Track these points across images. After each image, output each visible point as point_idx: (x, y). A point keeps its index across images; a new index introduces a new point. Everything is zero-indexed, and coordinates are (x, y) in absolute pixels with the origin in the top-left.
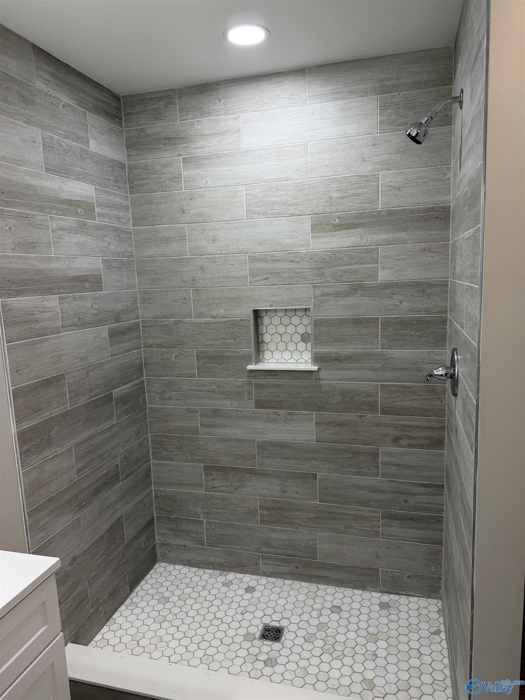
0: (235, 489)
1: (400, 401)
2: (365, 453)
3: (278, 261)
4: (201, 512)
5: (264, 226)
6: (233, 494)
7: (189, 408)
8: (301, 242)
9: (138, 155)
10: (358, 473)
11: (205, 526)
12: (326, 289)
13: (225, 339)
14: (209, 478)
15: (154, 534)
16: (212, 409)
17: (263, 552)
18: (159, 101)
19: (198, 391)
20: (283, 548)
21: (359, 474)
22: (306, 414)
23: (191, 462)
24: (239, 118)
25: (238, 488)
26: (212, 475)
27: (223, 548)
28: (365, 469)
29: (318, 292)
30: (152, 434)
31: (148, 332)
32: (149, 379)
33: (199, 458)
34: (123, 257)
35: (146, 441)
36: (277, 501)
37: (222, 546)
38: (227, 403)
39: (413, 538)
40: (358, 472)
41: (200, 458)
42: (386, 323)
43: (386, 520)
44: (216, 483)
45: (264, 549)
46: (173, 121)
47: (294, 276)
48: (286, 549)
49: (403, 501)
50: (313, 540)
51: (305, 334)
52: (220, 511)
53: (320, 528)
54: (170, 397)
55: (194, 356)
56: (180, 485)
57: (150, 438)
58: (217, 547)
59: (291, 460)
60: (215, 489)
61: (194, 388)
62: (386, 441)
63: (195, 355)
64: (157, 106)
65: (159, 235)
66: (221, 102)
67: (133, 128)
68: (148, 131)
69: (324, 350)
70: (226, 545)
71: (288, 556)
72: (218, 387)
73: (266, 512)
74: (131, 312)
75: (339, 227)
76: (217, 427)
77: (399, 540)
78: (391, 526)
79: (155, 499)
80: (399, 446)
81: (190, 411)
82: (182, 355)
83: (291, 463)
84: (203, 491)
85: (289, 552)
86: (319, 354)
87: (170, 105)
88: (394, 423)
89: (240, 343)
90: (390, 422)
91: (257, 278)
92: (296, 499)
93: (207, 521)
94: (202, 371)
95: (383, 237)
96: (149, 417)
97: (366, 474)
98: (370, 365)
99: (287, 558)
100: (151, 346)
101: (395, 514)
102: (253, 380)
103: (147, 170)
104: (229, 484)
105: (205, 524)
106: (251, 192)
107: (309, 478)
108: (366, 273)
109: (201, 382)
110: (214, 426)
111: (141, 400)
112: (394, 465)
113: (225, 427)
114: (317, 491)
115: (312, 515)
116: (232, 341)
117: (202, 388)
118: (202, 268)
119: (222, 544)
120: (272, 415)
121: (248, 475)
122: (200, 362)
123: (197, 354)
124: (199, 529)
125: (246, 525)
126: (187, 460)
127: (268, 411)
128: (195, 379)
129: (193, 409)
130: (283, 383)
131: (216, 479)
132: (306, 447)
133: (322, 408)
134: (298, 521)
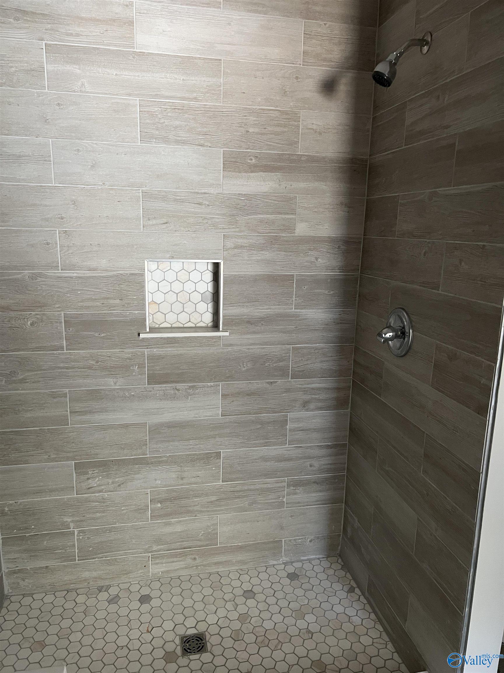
0: (119, 486)
1: (311, 363)
2: (274, 421)
3: (182, 201)
4: (70, 521)
5: (164, 155)
6: (116, 491)
7: (53, 392)
8: (211, 182)
10: (265, 444)
11: (76, 537)
12: (239, 241)
13: (108, 298)
14: (82, 477)
16: (87, 390)
17: (154, 551)
21: (266, 445)
22: (212, 386)
23: (56, 461)
25: (123, 484)
27: (101, 558)
28: (273, 439)
29: (229, 244)
33: (68, 455)
36: (173, 491)
37: (101, 555)
38: (111, 381)
39: (314, 501)
40: (266, 443)
41: (70, 455)
42: (301, 281)
43: (292, 488)
44: (93, 483)
45: (155, 548)
47: (202, 221)
48: (182, 542)
49: (308, 465)
50: (213, 525)
51: (207, 293)
52: (98, 515)
54: (23, 379)
55: (61, 323)
58: (94, 558)
59: (191, 441)
60: (91, 490)
61: (62, 365)
62: (295, 407)
63: (63, 321)
65: (5, 149)
71: (184, 548)
72: (97, 362)
73: (159, 505)
76: (94, 412)
77: (303, 506)
78: (295, 494)
80: (307, 410)
81: (54, 395)
82: (42, 321)
83: (191, 445)
84: (74, 495)
85: (186, 544)
86: (229, 316)
88: (303, 387)
89: (128, 304)
90: (300, 386)
91: (154, 222)
92: (195, 483)
93: (80, 531)
94: (74, 342)
95: (302, 185)
97: (275, 444)
98: (283, 327)
99: (182, 551)
101: (300, 480)
102: (146, 350)
104: (110, 481)
105: (76, 534)
107: (212, 458)
108: (284, 225)
109: (72, 357)
110: (90, 412)
112: (302, 430)
113: (106, 411)
114: (220, 471)
115: (214, 498)
116: (117, 301)
117: (73, 364)
118: (74, 202)
119: (99, 554)
120: (169, 391)
121: (137, 466)
122: (71, 329)
123: (66, 319)
124: (68, 542)
125: (132, 525)
126: (50, 460)
127: (165, 387)
128: (63, 353)
129: (60, 393)
130: (184, 351)
131: (92, 478)
132: (210, 424)
133: (231, 378)
134: (196, 508)
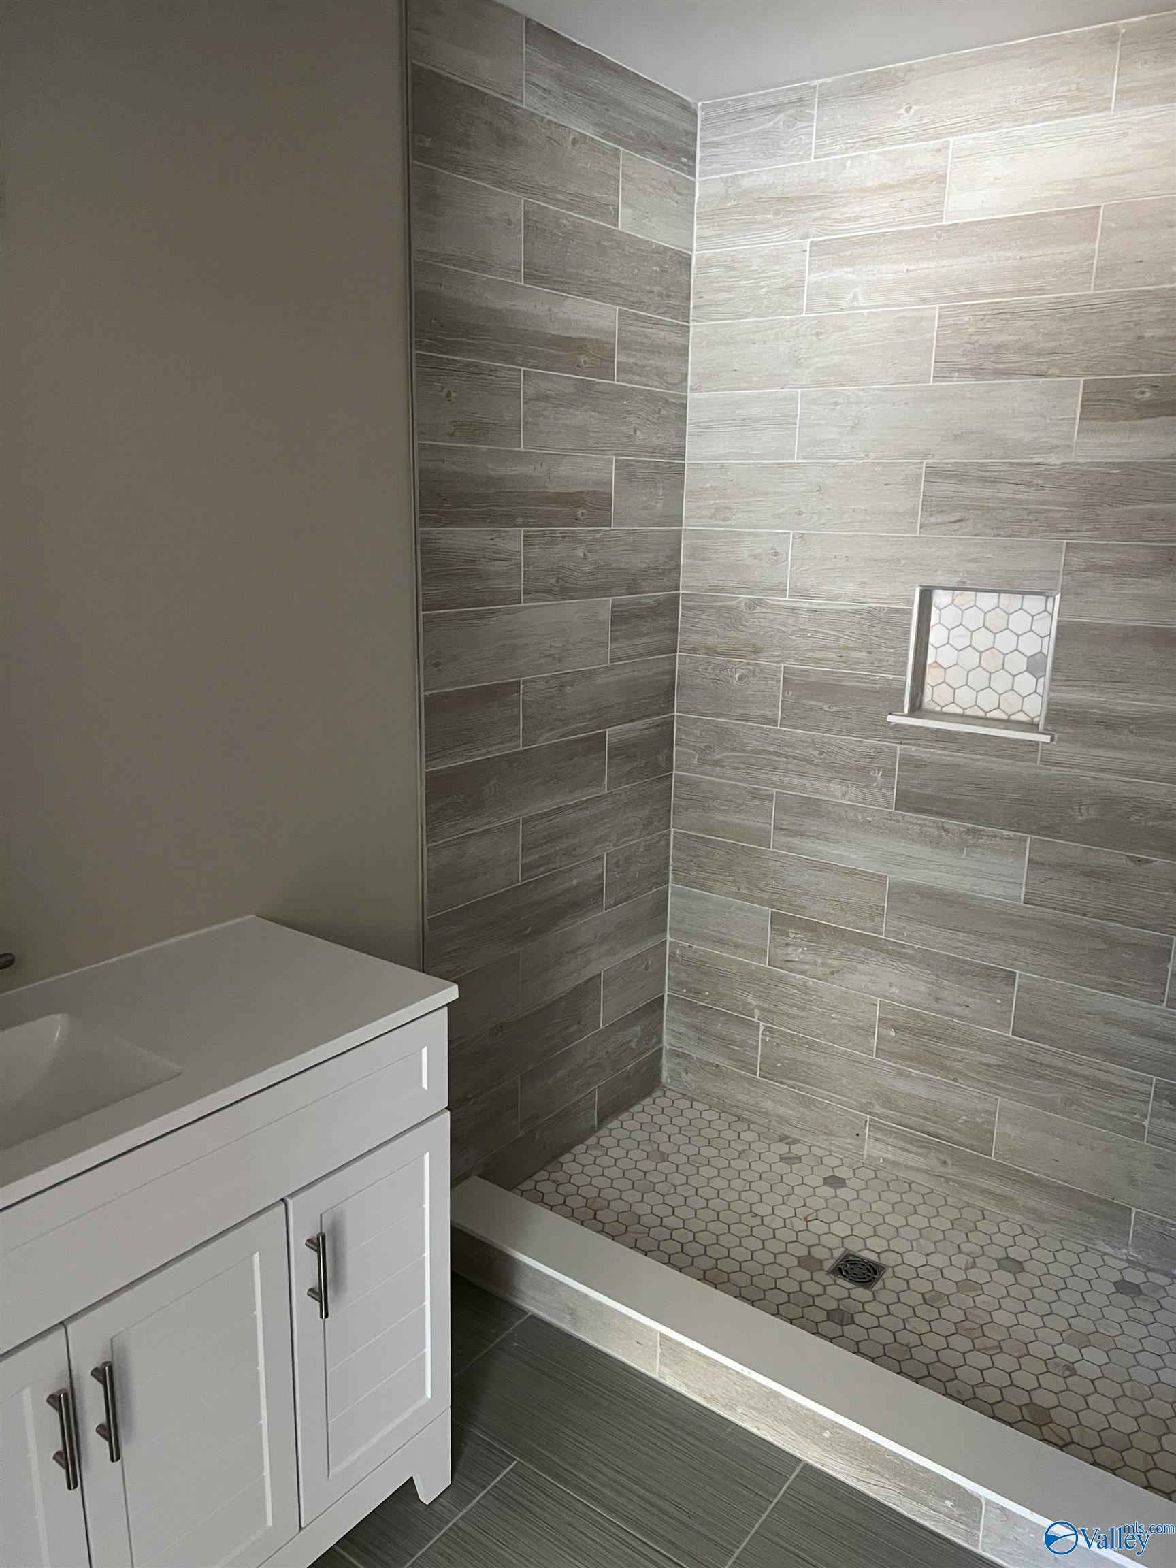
0: (832, 973)
2: (1139, 946)
3: (994, 481)
4: (756, 1006)
5: (971, 399)
6: (826, 981)
7: (755, 789)
8: (1054, 442)
9: (719, 235)
10: (1113, 988)
11: (761, 1035)
12: (1097, 554)
13: (849, 648)
14: (781, 940)
15: (661, 1030)
16: (802, 797)
17: (876, 1114)
18: (778, 112)
19: (778, 755)
20: (919, 1117)
21: (1116, 989)
22: (1011, 839)
23: (747, 901)
24: (947, 147)
25: (837, 972)
26: (787, 935)
27: (792, 1086)
28: (1131, 982)
29: (1076, 561)
30: (677, 830)
31: (693, 619)
32: (683, 717)
33: (764, 896)
34: (662, 458)
35: (662, 843)
36: (919, 1016)
37: (791, 1082)
38: (837, 789)
40: (1116, 985)
41: (766, 896)
43: (1166, 1103)
44: (795, 954)
45: (877, 1109)
46: (802, 159)
47: (1026, 517)
48: (925, 1119)
50: (986, 1111)
51: (1038, 657)
52: (796, 1011)
53: (1003, 1088)
54: (720, 761)
55: (778, 681)
56: (721, 942)
57: (672, 837)
58: (781, 1083)
59: (961, 934)
60: (789, 965)
61: (771, 748)
63: (782, 679)
64: (770, 124)
65: (738, 412)
66: (912, 112)
67: (716, 177)
68: (746, 183)
69: (1075, 696)
70: (800, 1084)
71: (928, 1134)
72: (821, 753)
73: (893, 1034)
74: (661, 574)
75: (1150, 409)
76: (808, 836)
79: (669, 960)
81: (756, 795)
82: (754, 675)
83: (960, 941)
84: (765, 964)
85: (932, 1128)
86: (1060, 704)
87: (799, 123)
89: (881, 660)
91: (940, 519)
92: (960, 1017)
93: (767, 1027)
94: (793, 715)
96: (676, 796)
97: (1133, 994)
99: (925, 1138)
100: (695, 650)
102: (899, 746)
103: (734, 269)
104: (819, 960)
105: (761, 1030)
106: (951, 321)
107: (996, 980)
109: (787, 738)
110: (803, 834)
111: (661, 759)
113: (826, 839)
114: (1011, 1011)
115: (992, 1060)
116: (863, 655)
117: (787, 749)
118: (820, 489)
119: (790, 1078)
120: (930, 829)
121: (863, 949)
122: (791, 693)
123: (786, 676)
124: (749, 1039)
125: (845, 1052)
126: (737, 895)
127: (924, 820)
128: (775, 730)
129: (763, 792)
130: (967, 761)
131: (794, 945)
132: (1000, 911)
133: (1050, 830)
134: (959, 1066)
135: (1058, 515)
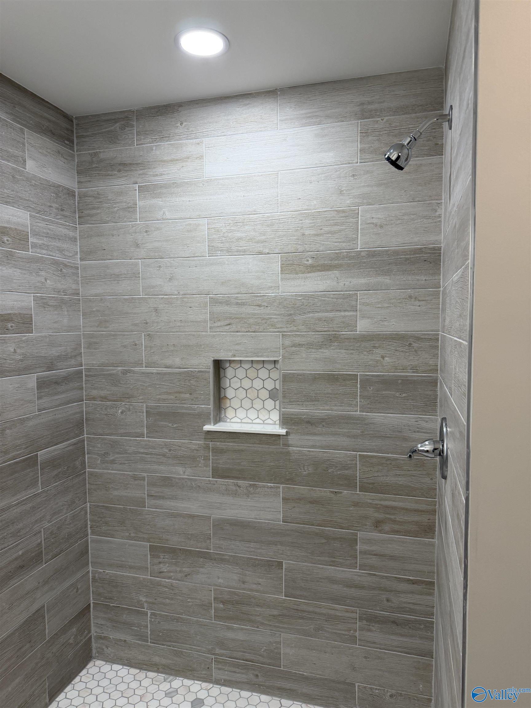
0: (186, 576)
1: (383, 476)
2: (341, 538)
3: (243, 304)
4: (145, 601)
5: (228, 264)
6: (183, 581)
7: (135, 474)
8: (269, 284)
9: (90, 181)
10: (331, 563)
11: (149, 619)
12: (297, 339)
13: (180, 393)
14: (156, 561)
15: (90, 625)
16: (161, 476)
17: (217, 654)
18: (116, 122)
19: (147, 454)
20: (241, 651)
21: (333, 564)
22: (272, 487)
23: (135, 540)
24: (202, 142)
25: (189, 575)
26: (159, 557)
27: (169, 646)
28: (340, 559)
29: (287, 342)
30: (92, 504)
31: (92, 382)
32: (90, 437)
33: (144, 536)
34: (65, 295)
35: (83, 513)
36: (235, 593)
37: (169, 643)
38: (180, 469)
39: (396, 647)
40: (333, 561)
41: (146, 536)
42: (366, 382)
43: (365, 622)
44: (164, 568)
45: (218, 651)
46: (130, 145)
47: (261, 322)
48: (244, 652)
49: (385, 599)
50: (276, 642)
51: (274, 390)
52: (168, 601)
53: (284, 628)
54: (113, 460)
55: (143, 412)
56: (121, 566)
57: (88, 508)
58: (163, 645)
59: (252, 544)
60: (162, 575)
61: (142, 451)
62: (366, 525)
63: (145, 411)
64: (112, 128)
65: (108, 271)
66: (183, 125)
67: (86, 152)
68: (102, 156)
69: (294, 410)
70: (173, 644)
71: (246, 661)
72: (170, 450)
73: (221, 606)
74: (71, 358)
75: (313, 268)
76: (166, 498)
77: (380, 649)
78: (370, 630)
79: (92, 582)
80: (380, 532)
81: (135, 478)
82: (129, 410)
83: (252, 548)
84: (148, 576)
85: (248, 656)
86: (288, 414)
87: (127, 128)
88: (374, 503)
89: (197, 398)
90: (371, 501)
91: (219, 324)
92: (257, 591)
93: (152, 613)
94: (153, 430)
95: (363, 281)
96: (89, 483)
97: (341, 565)
98: (347, 431)
99: (244, 663)
100: (94, 399)
101: (374, 615)
102: (211, 443)
103: (99, 198)
104: (178, 569)
105: (149, 615)
106: (213, 226)
107: (273, 567)
108: (344, 322)
109: (151, 444)
110: (163, 498)
111: (78, 463)
112: (375, 555)
113: (176, 499)
114: (283, 584)
115: (276, 612)
116: (188, 396)
117: (151, 450)
118: (156, 310)
119: (168, 641)
120: (231, 487)
121: (202, 560)
122: (151, 419)
123: (147, 409)
124: (142, 621)
125: (197, 620)
126: (130, 538)
127: (227, 482)
128: (143, 440)
129: (139, 476)
130: (245, 448)
131: (163, 563)
132: (271, 528)
133: (290, 480)
134: (259, 619)
135: (276, 320)
